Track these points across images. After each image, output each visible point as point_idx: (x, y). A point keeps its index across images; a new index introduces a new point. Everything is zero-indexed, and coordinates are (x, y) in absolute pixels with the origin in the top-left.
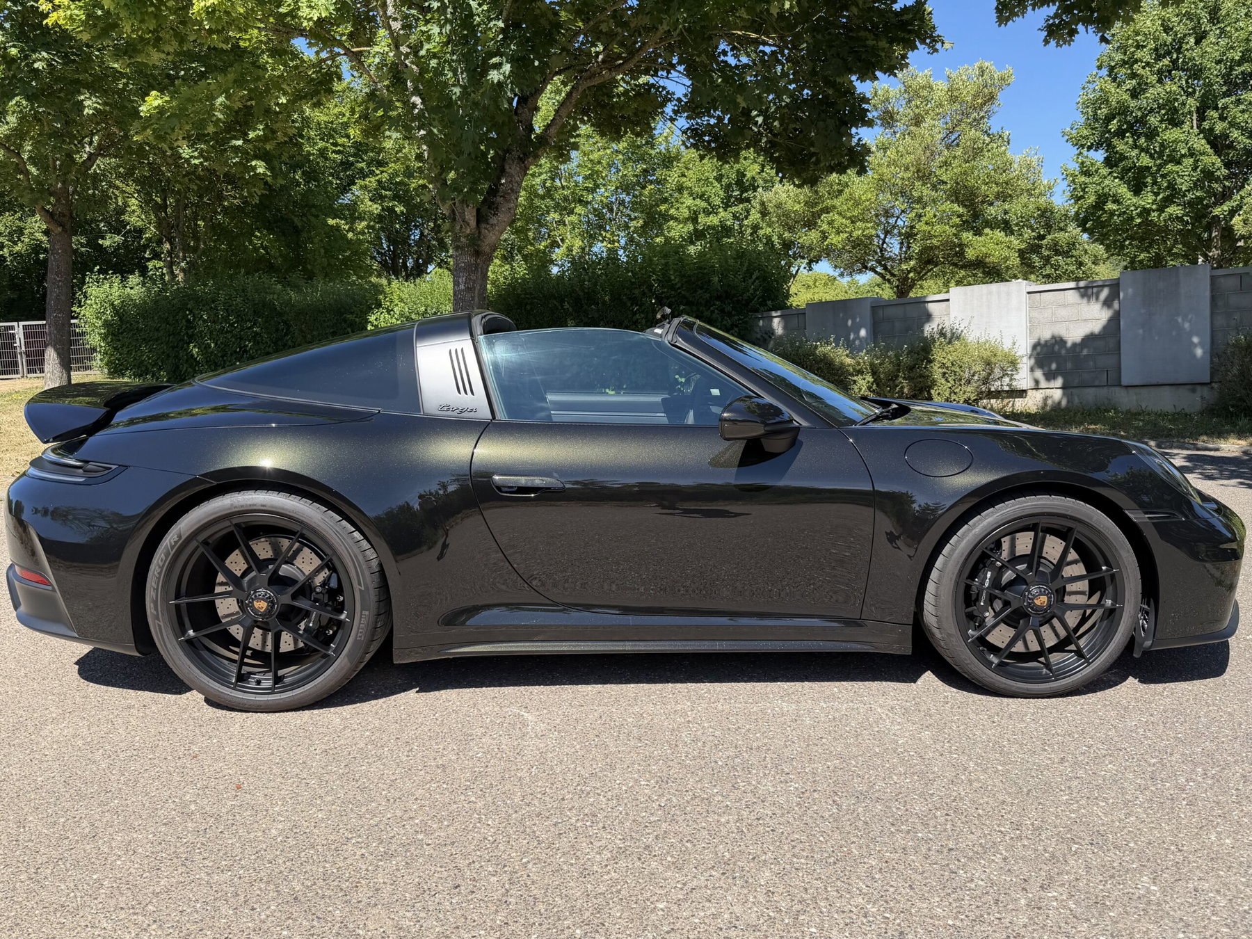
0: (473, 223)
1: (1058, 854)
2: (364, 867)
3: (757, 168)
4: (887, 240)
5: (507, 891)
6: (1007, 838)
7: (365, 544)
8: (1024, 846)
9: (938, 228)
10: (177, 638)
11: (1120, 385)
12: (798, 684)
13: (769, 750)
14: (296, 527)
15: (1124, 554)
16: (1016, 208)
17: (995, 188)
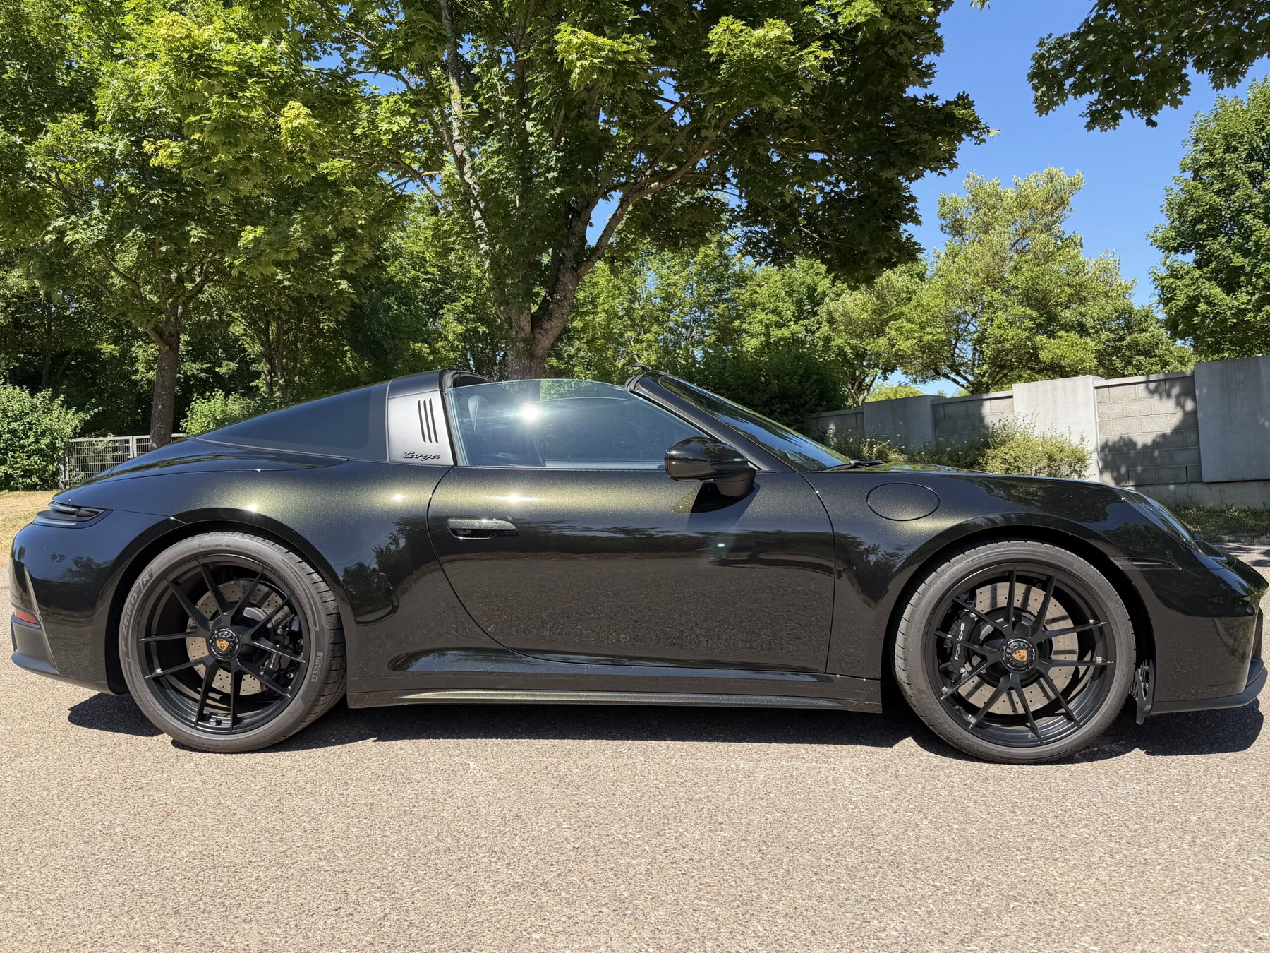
0: (528, 328)
1: (993, 911)
2: (254, 888)
3: (827, 282)
4: (958, 345)
5: (386, 915)
6: (940, 892)
7: (323, 586)
8: (956, 900)
9: (1011, 332)
10: (144, 675)
11: (1201, 482)
12: (765, 745)
13: (710, 801)
14: (259, 569)
15: (1111, 605)
16: (1093, 311)
17: (1068, 291)
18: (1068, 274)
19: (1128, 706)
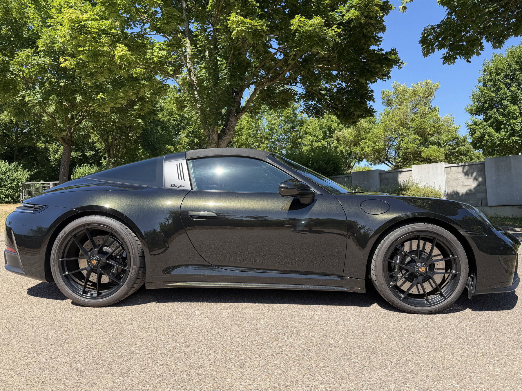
0: (216, 139)
1: (415, 371)
2: (109, 360)
3: (336, 125)
4: (389, 150)
5: (165, 371)
6: (393, 364)
7: (136, 238)
8: (400, 367)
9: (410, 145)
10: (61, 274)
11: (487, 206)
12: (317, 306)
13: (296, 327)
14: (110, 231)
15: (459, 249)
16: (443, 137)
17: (433, 129)
18: (433, 122)
19: (465, 291)
